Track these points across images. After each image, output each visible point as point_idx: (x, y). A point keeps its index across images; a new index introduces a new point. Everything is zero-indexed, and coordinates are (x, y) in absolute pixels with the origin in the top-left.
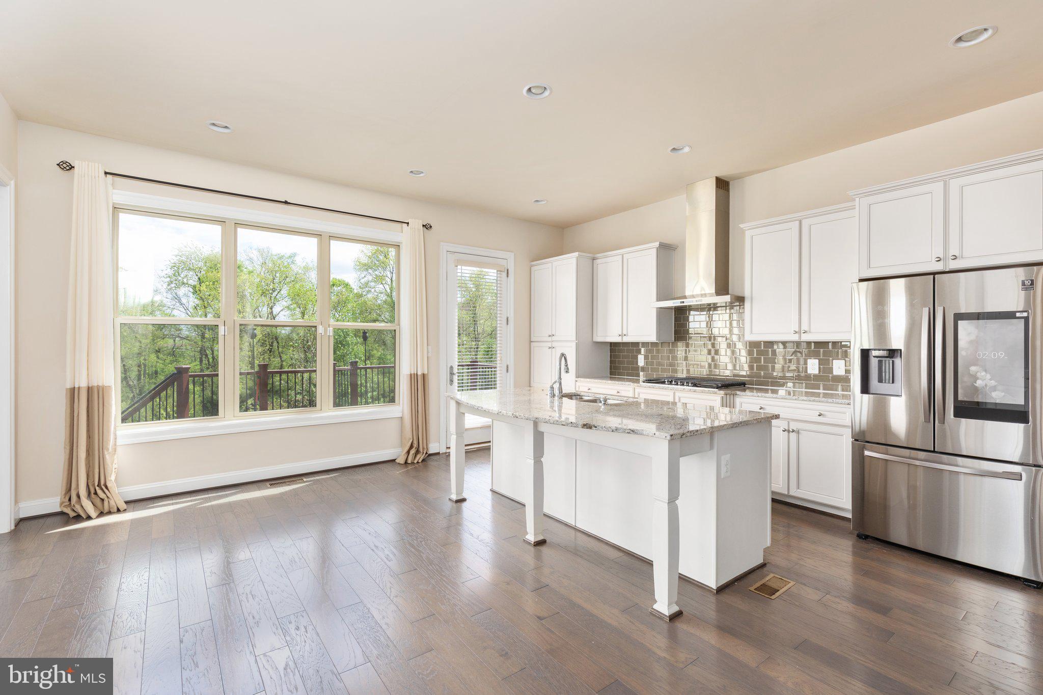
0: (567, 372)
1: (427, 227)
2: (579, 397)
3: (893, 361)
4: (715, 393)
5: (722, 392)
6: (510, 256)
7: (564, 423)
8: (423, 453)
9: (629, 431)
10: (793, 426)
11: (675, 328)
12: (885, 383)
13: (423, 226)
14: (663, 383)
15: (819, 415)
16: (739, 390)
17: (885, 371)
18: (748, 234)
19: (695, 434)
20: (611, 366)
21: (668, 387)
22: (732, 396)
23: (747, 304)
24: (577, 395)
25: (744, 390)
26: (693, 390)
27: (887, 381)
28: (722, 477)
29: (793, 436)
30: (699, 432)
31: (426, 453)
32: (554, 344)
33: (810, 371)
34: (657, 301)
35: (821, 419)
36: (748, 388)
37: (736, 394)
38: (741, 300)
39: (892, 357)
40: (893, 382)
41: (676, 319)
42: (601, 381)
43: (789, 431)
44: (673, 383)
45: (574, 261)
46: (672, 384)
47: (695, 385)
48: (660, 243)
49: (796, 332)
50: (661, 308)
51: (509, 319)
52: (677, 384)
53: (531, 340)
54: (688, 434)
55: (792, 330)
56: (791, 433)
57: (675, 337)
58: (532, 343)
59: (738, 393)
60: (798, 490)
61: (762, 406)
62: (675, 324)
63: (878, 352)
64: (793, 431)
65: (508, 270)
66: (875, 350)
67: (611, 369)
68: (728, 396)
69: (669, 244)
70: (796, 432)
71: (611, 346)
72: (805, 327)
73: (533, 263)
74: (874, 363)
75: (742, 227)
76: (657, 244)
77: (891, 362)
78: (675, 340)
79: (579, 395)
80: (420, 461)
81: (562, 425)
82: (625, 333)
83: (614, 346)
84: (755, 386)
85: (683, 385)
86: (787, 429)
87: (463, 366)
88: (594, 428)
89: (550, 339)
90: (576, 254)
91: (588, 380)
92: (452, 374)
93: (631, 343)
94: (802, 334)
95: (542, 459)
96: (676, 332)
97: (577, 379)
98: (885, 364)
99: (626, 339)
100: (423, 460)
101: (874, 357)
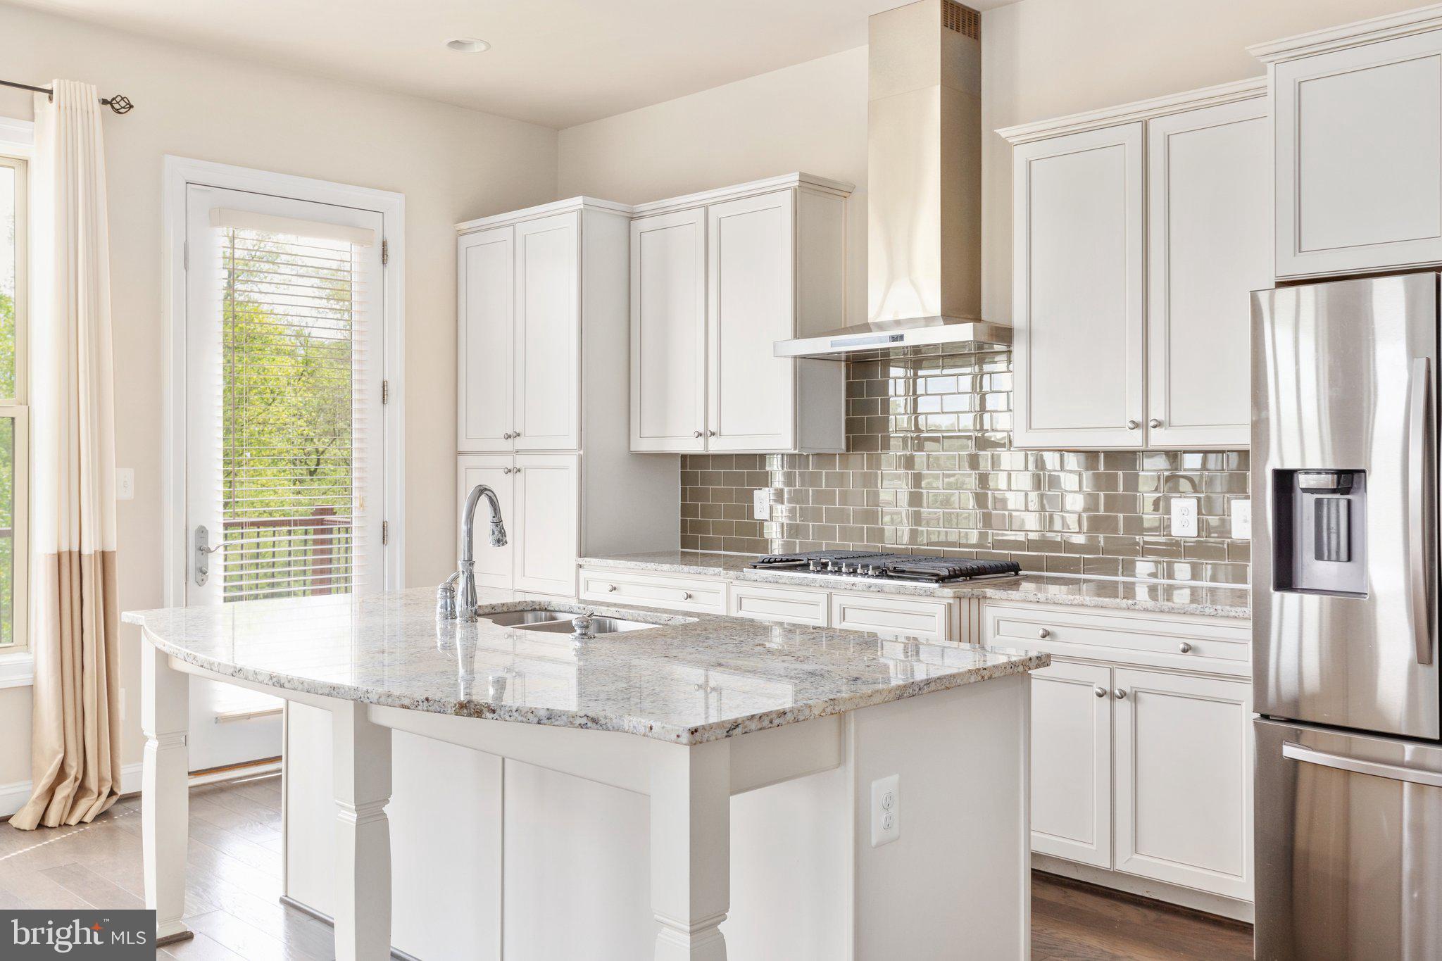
0: (500, 540)
1: (117, 105)
2: (543, 613)
3: (1349, 502)
4: (931, 594)
5: (948, 592)
6: (394, 203)
7: (406, 702)
8: (100, 794)
9: (584, 721)
10: (1125, 681)
11: (847, 413)
12: (1329, 559)
13: (105, 102)
14: (805, 567)
15: (1185, 651)
16: (995, 586)
17: (1329, 528)
18: (1020, 156)
19: (776, 722)
20: (683, 523)
21: (814, 581)
22: (974, 603)
23: (1019, 349)
24: (541, 610)
25: (1015, 585)
26: (876, 585)
27: (1334, 556)
28: (874, 841)
29: (1123, 707)
30: (789, 717)
31: (112, 793)
32: (521, 461)
33: (1177, 531)
34: (796, 337)
35: (1189, 661)
36: (1027, 578)
37: (985, 597)
38: (1005, 334)
39: (1346, 491)
40: (1349, 559)
41: (851, 390)
42: (643, 565)
43: (1113, 697)
44: (829, 568)
45: (573, 219)
46: (827, 573)
47: (883, 573)
48: (801, 175)
49: (1136, 425)
50: (804, 357)
51: (392, 388)
52: (839, 572)
53: (460, 449)
54: (753, 725)
55: (1128, 420)
56: (1118, 702)
57: (847, 438)
58: (460, 458)
59: (990, 592)
60: (1136, 856)
61: (1048, 628)
62: (847, 402)
63: (1315, 476)
64: (1123, 695)
65: (384, 244)
66: (1307, 472)
67: (683, 529)
68: (965, 603)
69: (830, 181)
70: (1128, 699)
71: (683, 466)
72: (1157, 413)
73: (465, 225)
74: (1305, 506)
75: (1003, 135)
76: (793, 179)
77: (1343, 504)
78: (848, 449)
79: (546, 610)
80: (88, 819)
81: (404, 707)
82: (713, 428)
83: (692, 466)
84: (1045, 574)
85: (854, 572)
86: (1108, 689)
87: (241, 525)
88: (489, 715)
89: (508, 445)
90: (578, 202)
91: (611, 562)
92: (203, 550)
93: (737, 455)
94: (1153, 432)
95: (386, 809)
96: (851, 426)
97: (581, 561)
98: (1329, 509)
99: (716, 446)
100: (101, 816)
101: (1305, 490)
